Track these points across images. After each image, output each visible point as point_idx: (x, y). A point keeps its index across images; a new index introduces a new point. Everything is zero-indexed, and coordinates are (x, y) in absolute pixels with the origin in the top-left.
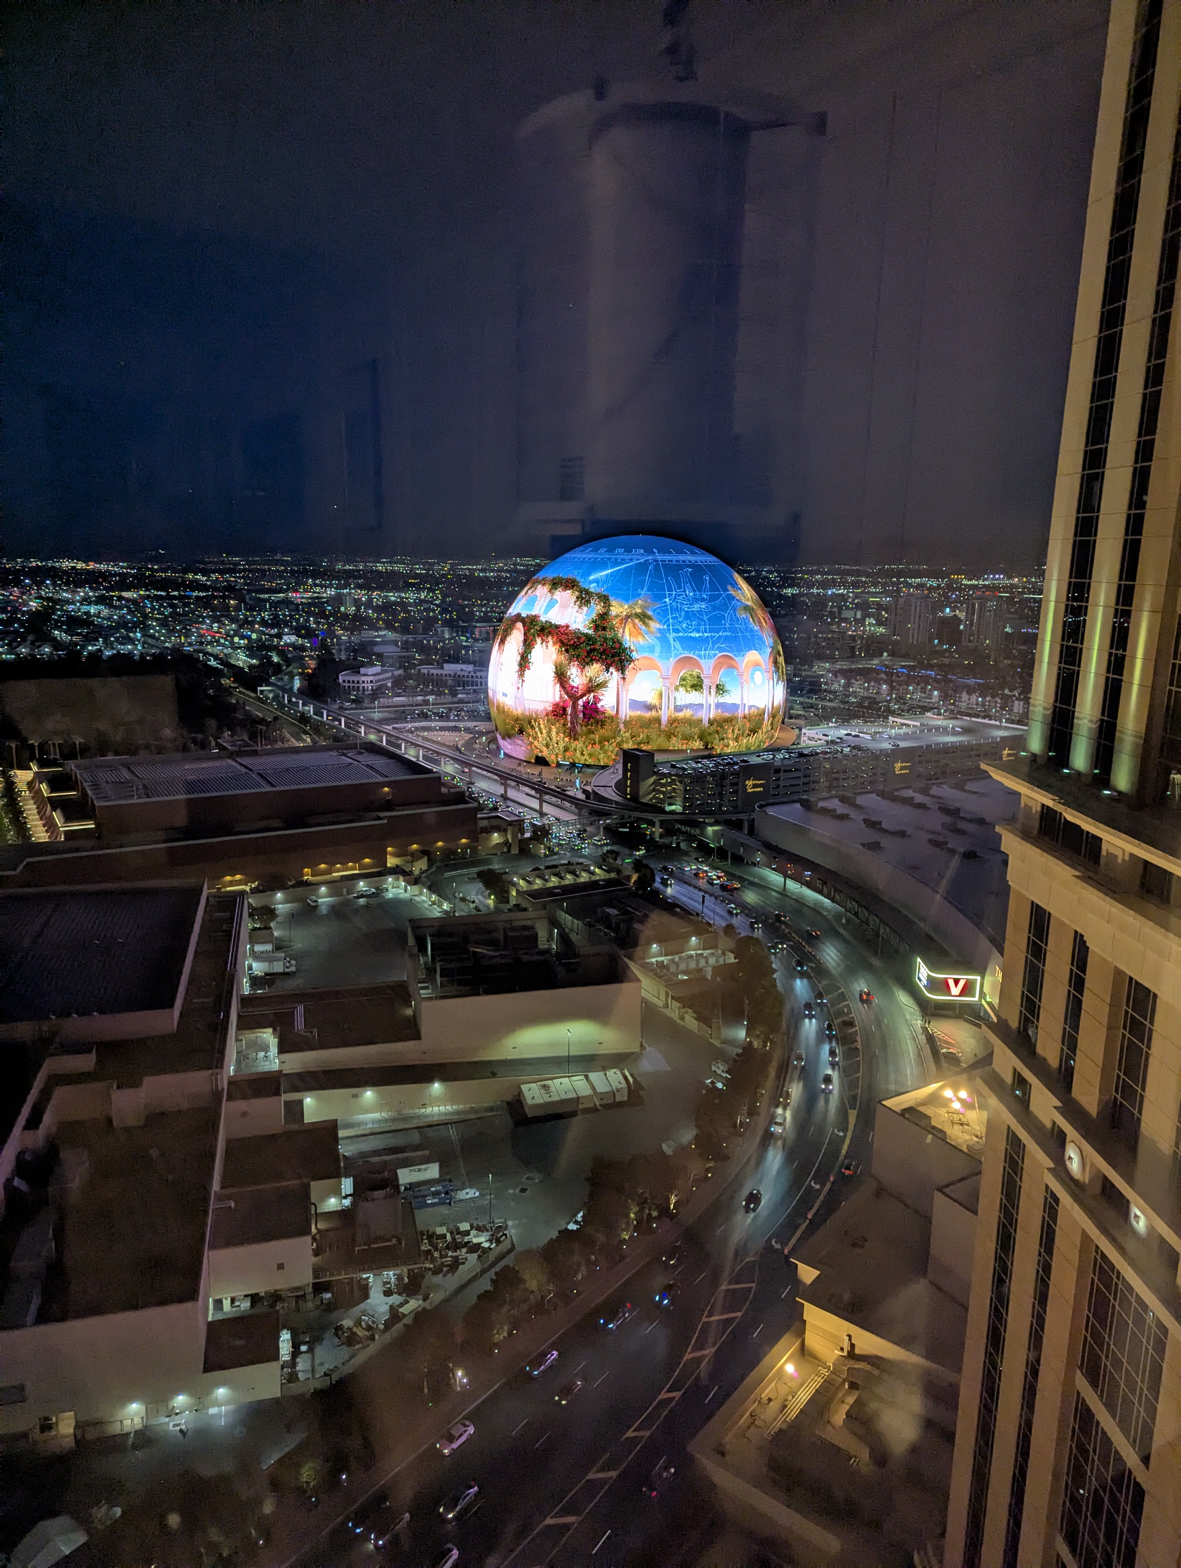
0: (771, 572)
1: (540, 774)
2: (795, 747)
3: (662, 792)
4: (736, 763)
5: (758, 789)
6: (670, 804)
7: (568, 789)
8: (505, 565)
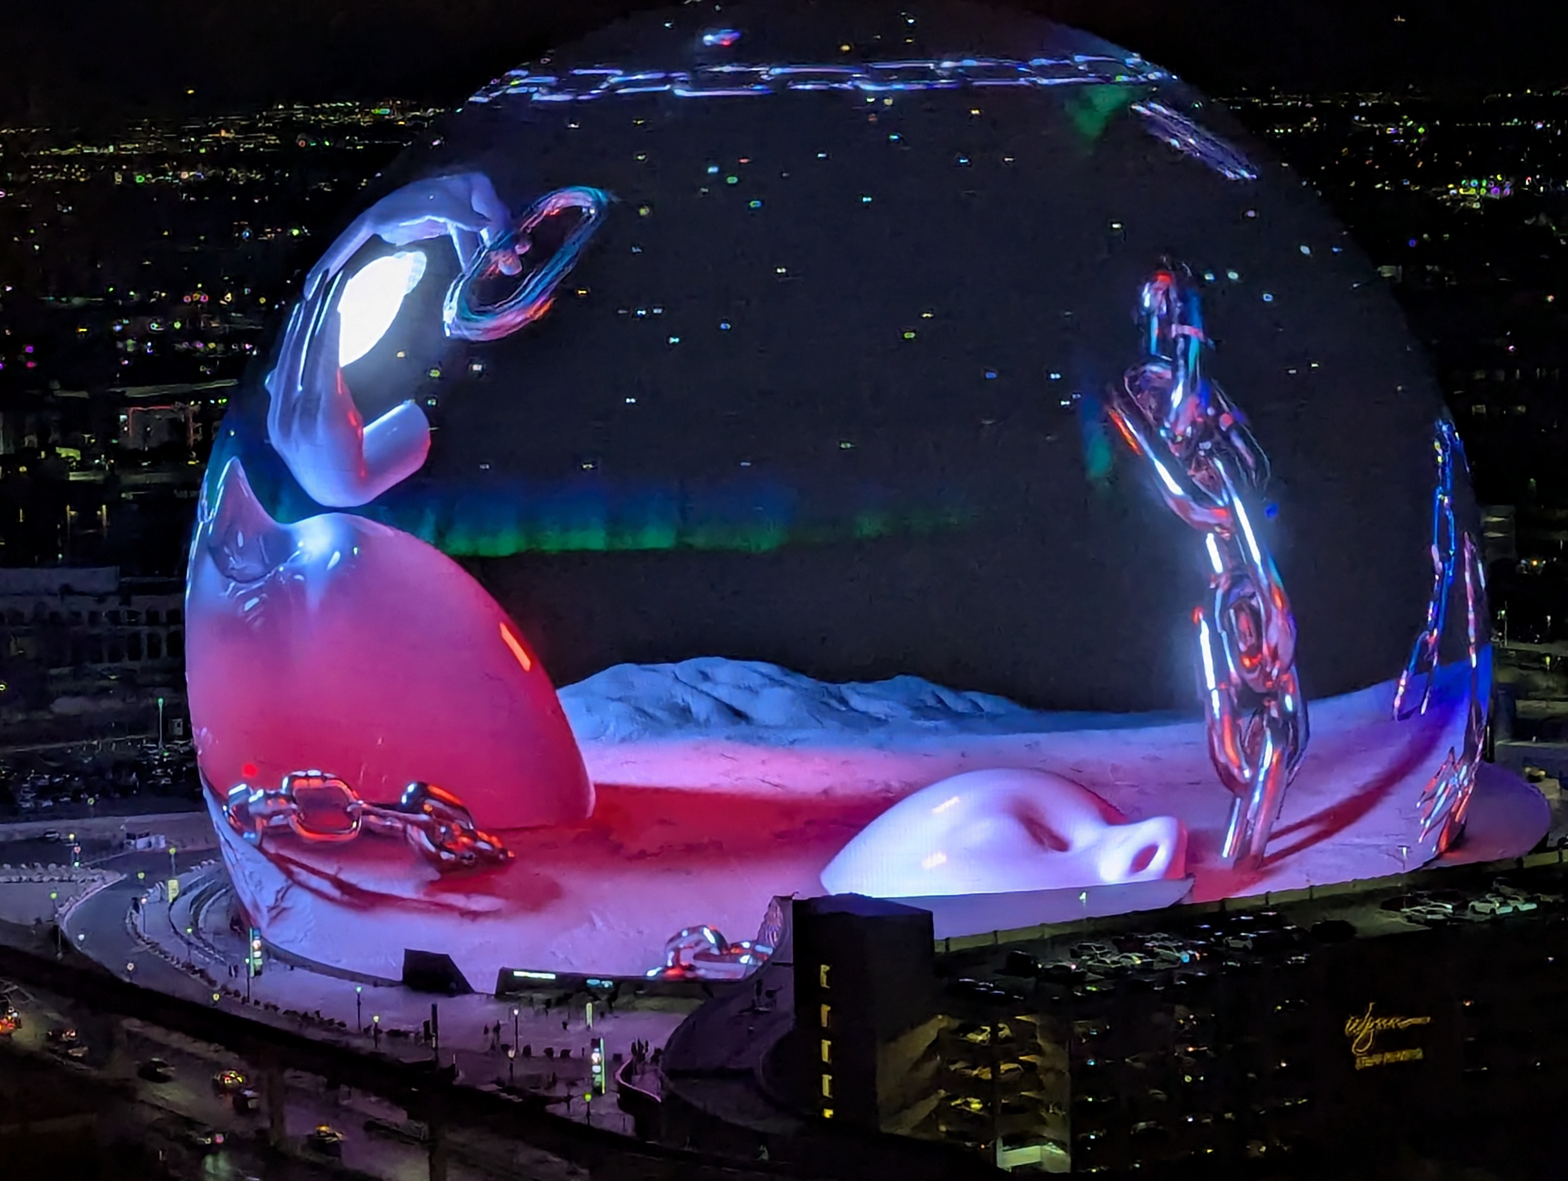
0: (1391, 116)
1: (431, 1028)
2: (1550, 858)
3: (976, 1087)
4: (1290, 944)
5: (1403, 1055)
6: (1017, 1141)
7: (561, 1091)
8: (247, 131)
